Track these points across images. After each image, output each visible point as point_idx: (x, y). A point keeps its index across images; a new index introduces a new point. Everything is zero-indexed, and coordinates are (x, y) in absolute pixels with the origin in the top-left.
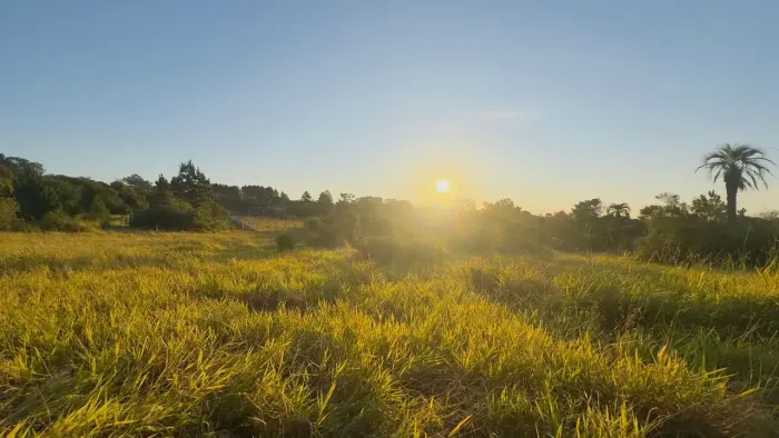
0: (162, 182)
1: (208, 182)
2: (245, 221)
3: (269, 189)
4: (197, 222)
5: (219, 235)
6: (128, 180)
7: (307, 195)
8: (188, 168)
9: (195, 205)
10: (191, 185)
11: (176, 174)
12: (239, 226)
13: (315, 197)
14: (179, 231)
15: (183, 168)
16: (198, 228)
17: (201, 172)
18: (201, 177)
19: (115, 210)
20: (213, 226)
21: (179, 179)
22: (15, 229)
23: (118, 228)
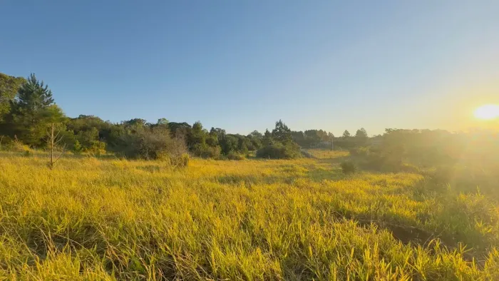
0: (267, 133)
1: (289, 130)
2: (310, 152)
3: (321, 131)
4: (287, 153)
5: (298, 161)
6: (253, 133)
7: (346, 132)
8: (279, 124)
9: (284, 144)
10: (281, 133)
11: (274, 128)
12: (307, 156)
13: (353, 134)
14: (278, 159)
15: (277, 124)
16: (287, 157)
17: (286, 124)
18: (286, 128)
19: (250, 149)
20: (294, 156)
21: (275, 130)
22: (221, 159)
23: (253, 158)
